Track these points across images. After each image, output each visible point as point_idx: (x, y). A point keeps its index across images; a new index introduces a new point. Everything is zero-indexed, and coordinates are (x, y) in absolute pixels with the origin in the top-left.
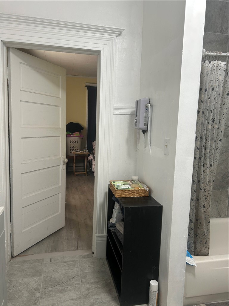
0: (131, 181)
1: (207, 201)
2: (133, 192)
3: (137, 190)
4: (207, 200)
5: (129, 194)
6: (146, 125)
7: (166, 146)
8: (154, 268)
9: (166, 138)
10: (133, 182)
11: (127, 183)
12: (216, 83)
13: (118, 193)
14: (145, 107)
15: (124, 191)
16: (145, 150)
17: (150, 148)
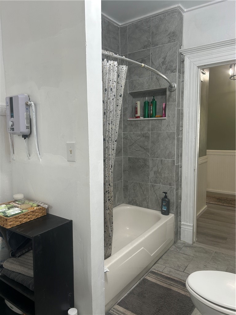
0: (14, 202)
1: (110, 203)
2: (29, 215)
3: (33, 211)
4: (110, 201)
5: (25, 218)
6: (29, 129)
7: (71, 151)
8: (70, 295)
9: (68, 142)
10: (17, 202)
11: (11, 205)
12: (113, 84)
13: (10, 222)
14: (25, 105)
15: (18, 216)
16: (29, 159)
17: (39, 156)
